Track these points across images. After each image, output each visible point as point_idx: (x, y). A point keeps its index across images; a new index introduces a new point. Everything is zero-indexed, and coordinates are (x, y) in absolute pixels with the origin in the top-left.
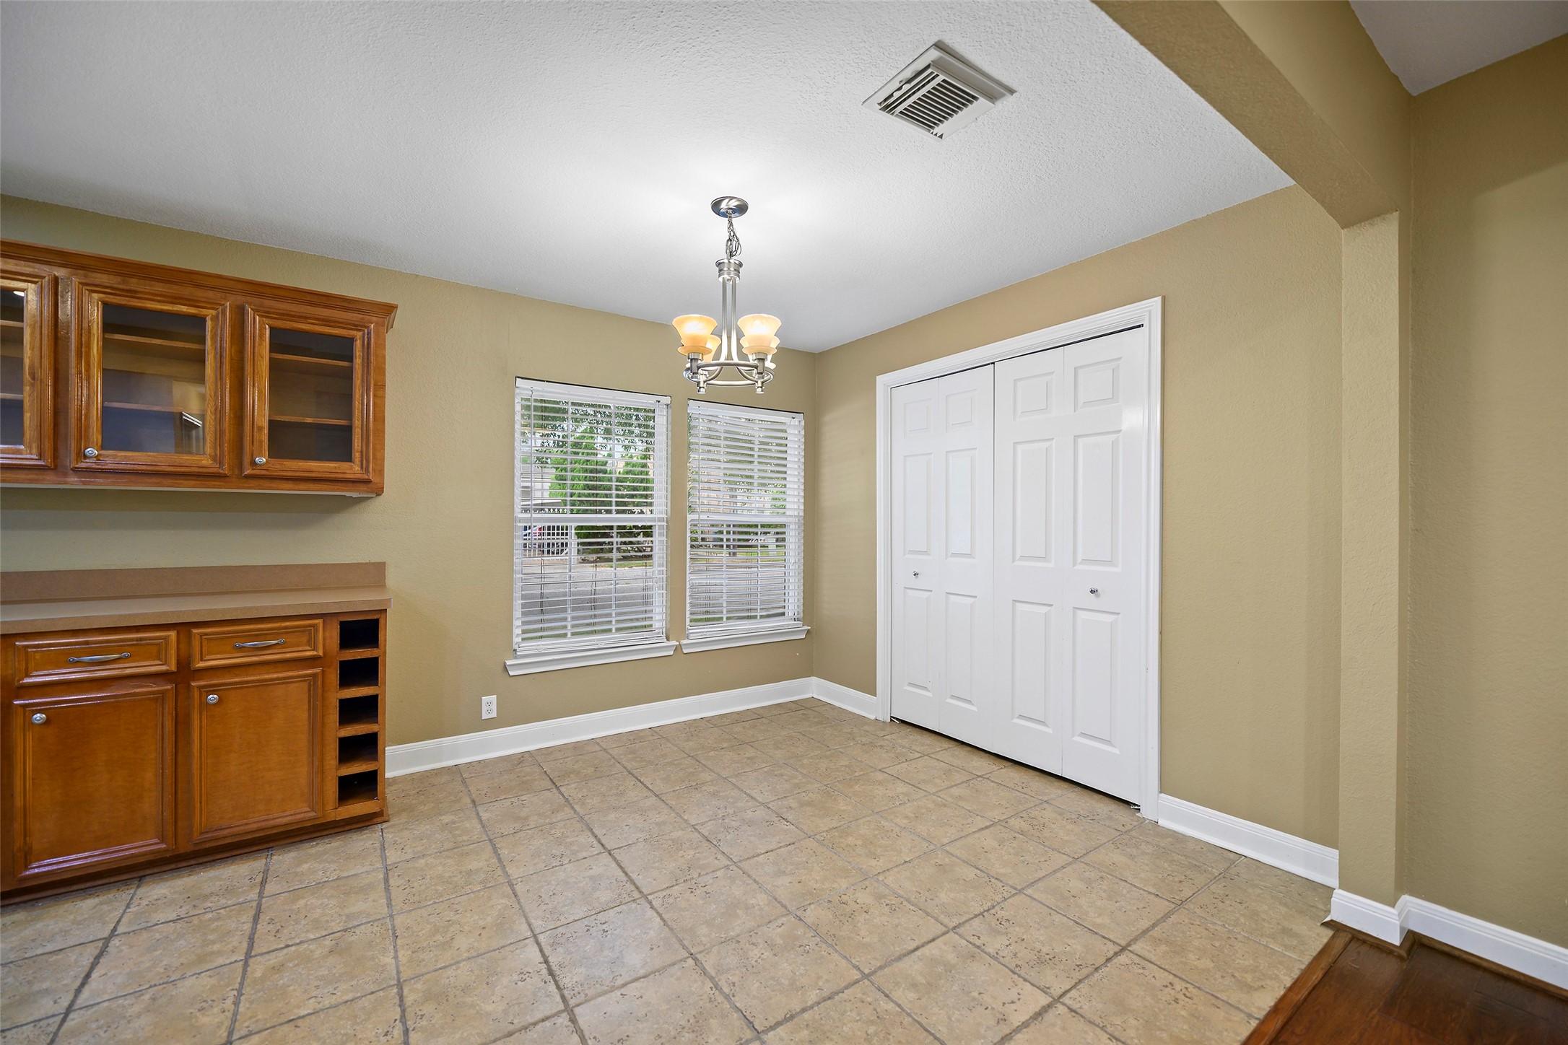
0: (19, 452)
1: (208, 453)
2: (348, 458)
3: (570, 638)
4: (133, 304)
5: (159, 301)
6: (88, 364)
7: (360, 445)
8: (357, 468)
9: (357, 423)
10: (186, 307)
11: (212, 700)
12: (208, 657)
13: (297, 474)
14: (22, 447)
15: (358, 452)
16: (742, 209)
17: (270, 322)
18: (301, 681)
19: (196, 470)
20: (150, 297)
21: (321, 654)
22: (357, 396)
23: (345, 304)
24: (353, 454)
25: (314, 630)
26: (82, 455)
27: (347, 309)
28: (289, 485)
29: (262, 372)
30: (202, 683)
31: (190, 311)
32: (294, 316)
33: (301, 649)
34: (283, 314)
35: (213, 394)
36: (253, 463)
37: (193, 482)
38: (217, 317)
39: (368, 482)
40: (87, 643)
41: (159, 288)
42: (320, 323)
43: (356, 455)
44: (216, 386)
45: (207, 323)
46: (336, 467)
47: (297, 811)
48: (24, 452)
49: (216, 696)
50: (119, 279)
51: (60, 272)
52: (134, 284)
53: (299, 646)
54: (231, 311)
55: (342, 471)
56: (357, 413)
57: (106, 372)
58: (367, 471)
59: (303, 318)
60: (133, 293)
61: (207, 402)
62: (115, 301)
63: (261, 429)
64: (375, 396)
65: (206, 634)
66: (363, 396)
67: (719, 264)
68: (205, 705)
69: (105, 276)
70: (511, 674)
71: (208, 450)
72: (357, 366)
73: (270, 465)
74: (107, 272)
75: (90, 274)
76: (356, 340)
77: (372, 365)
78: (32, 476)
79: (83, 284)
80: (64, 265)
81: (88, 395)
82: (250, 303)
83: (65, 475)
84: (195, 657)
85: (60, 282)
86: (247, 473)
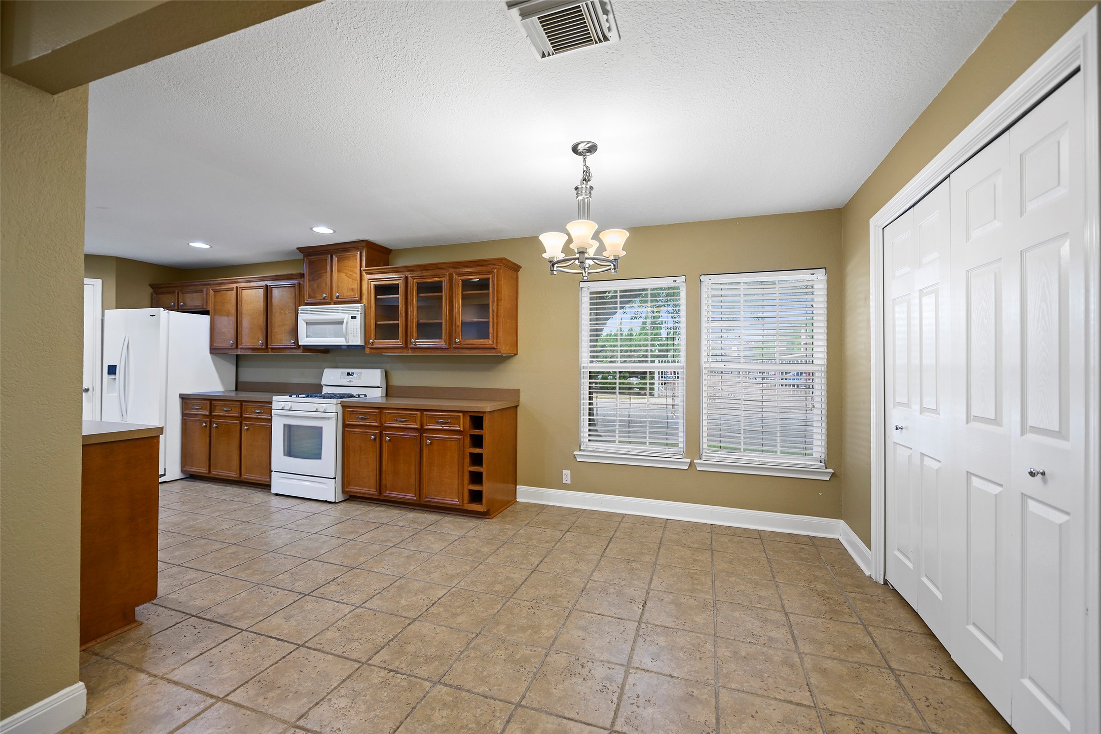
0: (398, 342)
1: (443, 338)
3: (617, 444)
4: (424, 281)
6: (413, 307)
7: (492, 330)
8: (490, 342)
9: (490, 320)
12: (428, 425)
13: (469, 346)
14: (399, 340)
15: (491, 333)
16: (592, 149)
17: (461, 278)
18: (456, 441)
19: (439, 346)
20: (428, 277)
21: (462, 429)
23: (486, 263)
24: (489, 335)
25: (460, 418)
26: (411, 343)
27: (487, 265)
28: (467, 351)
29: (459, 301)
30: (426, 435)
31: (439, 280)
32: (469, 273)
33: (455, 426)
34: (465, 274)
35: (444, 312)
36: (455, 342)
37: (440, 351)
38: (445, 280)
39: (494, 348)
40: (398, 413)
41: (431, 273)
42: (477, 274)
43: (490, 338)
44: (445, 309)
45: (443, 284)
46: (483, 342)
47: (454, 501)
49: (430, 441)
50: (420, 272)
51: (407, 274)
52: (424, 273)
53: (455, 424)
54: (449, 276)
55: (485, 344)
56: (490, 315)
57: (418, 307)
58: (494, 343)
60: (424, 277)
61: (443, 317)
62: (419, 281)
63: (458, 326)
65: (429, 415)
66: (492, 306)
67: (576, 188)
68: (427, 444)
69: (417, 272)
70: (578, 460)
72: (490, 291)
73: (461, 343)
74: (417, 270)
75: (413, 272)
76: (490, 279)
77: (495, 290)
78: (401, 351)
79: (411, 277)
80: (408, 271)
81: (413, 319)
82: (454, 272)
83: (408, 350)
84: (425, 424)
85: (406, 278)
86: (454, 346)
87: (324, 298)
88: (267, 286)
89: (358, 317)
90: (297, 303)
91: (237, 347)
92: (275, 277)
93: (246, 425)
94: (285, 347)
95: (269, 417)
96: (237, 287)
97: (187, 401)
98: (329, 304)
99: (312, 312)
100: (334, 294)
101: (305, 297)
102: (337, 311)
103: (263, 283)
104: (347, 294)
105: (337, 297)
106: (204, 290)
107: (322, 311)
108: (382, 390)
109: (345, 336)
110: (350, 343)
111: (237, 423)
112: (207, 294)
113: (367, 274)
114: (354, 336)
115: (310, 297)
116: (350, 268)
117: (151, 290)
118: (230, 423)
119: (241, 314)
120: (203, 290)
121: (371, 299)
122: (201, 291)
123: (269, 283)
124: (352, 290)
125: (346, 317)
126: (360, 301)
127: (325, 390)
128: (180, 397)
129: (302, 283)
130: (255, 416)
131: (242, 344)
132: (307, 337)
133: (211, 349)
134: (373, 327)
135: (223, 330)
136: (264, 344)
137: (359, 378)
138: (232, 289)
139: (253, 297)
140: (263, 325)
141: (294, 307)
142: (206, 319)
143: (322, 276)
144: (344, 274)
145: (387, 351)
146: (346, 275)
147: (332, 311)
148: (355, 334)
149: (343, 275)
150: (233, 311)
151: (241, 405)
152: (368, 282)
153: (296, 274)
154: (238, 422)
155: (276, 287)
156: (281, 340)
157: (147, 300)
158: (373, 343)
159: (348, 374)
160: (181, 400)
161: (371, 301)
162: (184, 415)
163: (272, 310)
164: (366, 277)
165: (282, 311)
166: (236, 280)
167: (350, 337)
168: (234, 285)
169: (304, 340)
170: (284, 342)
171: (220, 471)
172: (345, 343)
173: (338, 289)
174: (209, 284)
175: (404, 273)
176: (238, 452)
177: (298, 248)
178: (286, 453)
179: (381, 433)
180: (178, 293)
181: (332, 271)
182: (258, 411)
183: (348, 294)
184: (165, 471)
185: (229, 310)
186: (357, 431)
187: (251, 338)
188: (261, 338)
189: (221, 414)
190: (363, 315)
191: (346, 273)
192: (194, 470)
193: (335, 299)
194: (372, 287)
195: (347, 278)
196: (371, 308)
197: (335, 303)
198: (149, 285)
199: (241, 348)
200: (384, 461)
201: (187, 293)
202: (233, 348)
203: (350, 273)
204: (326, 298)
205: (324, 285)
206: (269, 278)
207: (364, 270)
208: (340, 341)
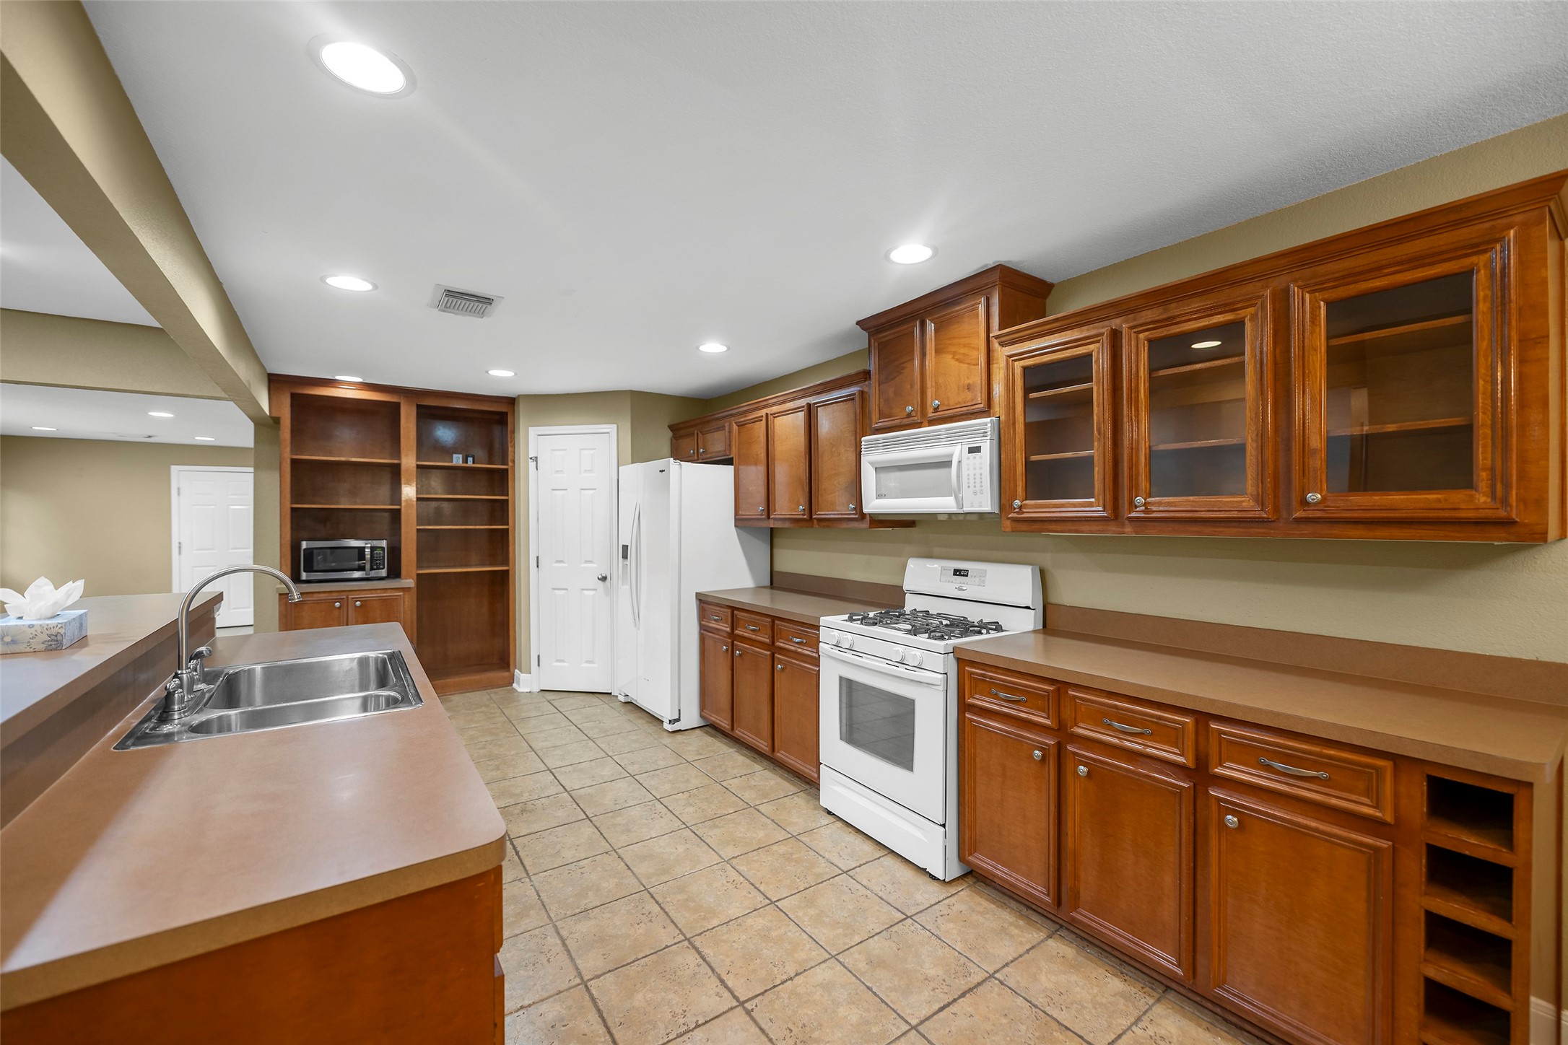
0: (1091, 505)
1: (1249, 492)
2: (1467, 482)
4: (1173, 332)
5: (1195, 319)
7: (1489, 456)
8: (1482, 499)
9: (1482, 418)
10: (1223, 315)
11: (1230, 823)
12: (1226, 764)
13: (1370, 514)
14: (1093, 500)
15: (1484, 469)
17: (1326, 296)
18: (1356, 850)
19: (1235, 514)
20: (1187, 318)
21: (1389, 818)
22: (1482, 370)
23: (1452, 217)
24: (1475, 475)
25: (1377, 775)
26: (1133, 506)
29: (1316, 371)
30: (1221, 795)
31: (1226, 318)
32: (1360, 273)
33: (1355, 798)
34: (1343, 277)
35: (1253, 415)
36: (1304, 503)
37: (1235, 530)
38: (1257, 314)
39: (1507, 523)
41: (1196, 304)
42: (1405, 266)
43: (1482, 477)
44: (1258, 404)
45: (1246, 326)
46: (1439, 500)
48: (1094, 505)
49: (1236, 819)
50: (1160, 309)
51: (1115, 323)
52: (1175, 310)
53: (1351, 791)
54: (1273, 302)
55: (1450, 506)
56: (1481, 400)
58: (1505, 502)
59: (1376, 270)
60: (1171, 321)
61: (1247, 428)
62: (1157, 335)
63: (1314, 452)
64: (1522, 361)
65: (1225, 733)
66: (1493, 369)
68: (1222, 824)
69: (1149, 312)
71: (1250, 486)
72: (1480, 317)
73: (1329, 503)
74: (1150, 307)
75: (1138, 314)
76: (1478, 271)
77: (1513, 305)
78: (1098, 527)
79: (1131, 328)
80: (1118, 316)
81: (1138, 442)
82: (1295, 281)
83: (1123, 525)
84: (1214, 757)
85: (1115, 336)
86: (1297, 515)
87: (909, 415)
88: (809, 405)
89: (987, 447)
90: (858, 430)
91: (769, 518)
92: (821, 387)
93: (780, 662)
94: (840, 516)
95: (814, 655)
96: (767, 414)
97: (704, 605)
98: (919, 425)
99: (887, 445)
100: (929, 403)
101: (873, 417)
102: (936, 438)
103: (802, 402)
104: (956, 398)
105: (936, 409)
106: (726, 424)
107: (906, 442)
108: (1035, 614)
109: (956, 493)
110: (967, 509)
111: (766, 655)
112: (729, 432)
113: (1003, 344)
114: (975, 493)
115: (882, 415)
116: (962, 341)
117: (670, 434)
118: (758, 653)
119: (774, 459)
120: (724, 426)
121: (1014, 402)
122: (723, 428)
123: (812, 400)
124: (969, 387)
125: (957, 451)
126: (987, 411)
127: (911, 603)
128: (696, 598)
129: (866, 390)
130: (793, 648)
131: (775, 511)
132: (879, 496)
133: (736, 520)
134: (1020, 469)
135: (751, 489)
136: (807, 511)
137: (982, 584)
138: (759, 419)
139: (789, 427)
140: (805, 477)
141: (853, 438)
142: (729, 470)
143: (903, 368)
144: (951, 356)
145: (1059, 527)
146: (953, 358)
147: (926, 439)
148: (978, 488)
149: (947, 358)
150: (762, 455)
151: (773, 622)
152: (1007, 362)
153: (858, 374)
154: (768, 653)
155: (825, 404)
156: (835, 504)
157: (666, 448)
158: (1021, 507)
159: (957, 572)
160: (698, 603)
161: (1014, 408)
162: (702, 627)
163: (818, 449)
164: (1001, 353)
165: (834, 449)
166: (765, 403)
167: (967, 494)
168: (763, 412)
169: (873, 505)
170: (837, 508)
171: (746, 733)
172: (954, 509)
173: (937, 391)
174: (731, 415)
175: (1107, 323)
176: (770, 708)
177: (858, 323)
178: (844, 735)
179: (1060, 747)
180: (698, 434)
181: (923, 355)
182: (798, 640)
183: (960, 399)
184: (680, 714)
185: (757, 455)
186: (993, 727)
187: (788, 504)
188: (802, 501)
189: (745, 634)
190: (995, 442)
191: (954, 353)
192: (714, 719)
193: (930, 414)
194: (1018, 371)
195: (957, 363)
196: (1014, 424)
197: (932, 422)
198: (668, 426)
199: (774, 519)
200: (1070, 824)
201: (708, 432)
202: (763, 519)
203: (962, 350)
204: (913, 414)
205: (909, 387)
206: (812, 390)
207: (996, 337)
208: (943, 504)
